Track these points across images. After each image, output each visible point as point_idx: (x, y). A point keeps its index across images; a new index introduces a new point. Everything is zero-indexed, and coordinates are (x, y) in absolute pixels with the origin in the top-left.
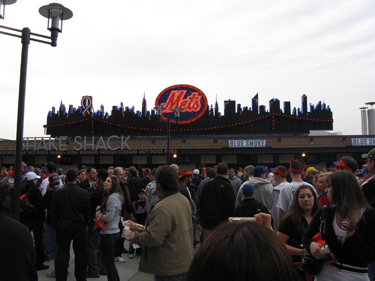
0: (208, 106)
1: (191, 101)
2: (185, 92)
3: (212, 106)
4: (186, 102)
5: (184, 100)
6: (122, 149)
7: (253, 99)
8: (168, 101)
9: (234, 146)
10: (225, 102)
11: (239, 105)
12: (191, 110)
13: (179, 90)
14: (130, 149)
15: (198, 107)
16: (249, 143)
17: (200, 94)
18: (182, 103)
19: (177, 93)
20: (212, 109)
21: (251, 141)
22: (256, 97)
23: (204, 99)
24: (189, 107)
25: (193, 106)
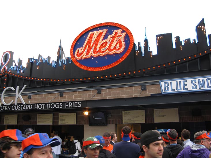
0: (134, 45)
1: (113, 41)
2: (105, 31)
3: (139, 44)
4: (106, 43)
5: (104, 41)
6: (16, 104)
7: (197, 27)
8: (85, 45)
9: (170, 91)
10: (157, 36)
11: (178, 38)
12: (113, 52)
13: (98, 30)
14: (24, 103)
15: (121, 46)
16: (197, 84)
17: (123, 31)
18: (102, 45)
19: (96, 34)
20: (140, 48)
21: (201, 79)
22: (202, 23)
23: (129, 37)
24: (109, 48)
25: (115, 47)
